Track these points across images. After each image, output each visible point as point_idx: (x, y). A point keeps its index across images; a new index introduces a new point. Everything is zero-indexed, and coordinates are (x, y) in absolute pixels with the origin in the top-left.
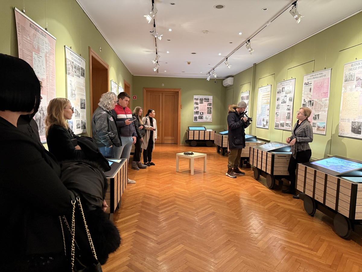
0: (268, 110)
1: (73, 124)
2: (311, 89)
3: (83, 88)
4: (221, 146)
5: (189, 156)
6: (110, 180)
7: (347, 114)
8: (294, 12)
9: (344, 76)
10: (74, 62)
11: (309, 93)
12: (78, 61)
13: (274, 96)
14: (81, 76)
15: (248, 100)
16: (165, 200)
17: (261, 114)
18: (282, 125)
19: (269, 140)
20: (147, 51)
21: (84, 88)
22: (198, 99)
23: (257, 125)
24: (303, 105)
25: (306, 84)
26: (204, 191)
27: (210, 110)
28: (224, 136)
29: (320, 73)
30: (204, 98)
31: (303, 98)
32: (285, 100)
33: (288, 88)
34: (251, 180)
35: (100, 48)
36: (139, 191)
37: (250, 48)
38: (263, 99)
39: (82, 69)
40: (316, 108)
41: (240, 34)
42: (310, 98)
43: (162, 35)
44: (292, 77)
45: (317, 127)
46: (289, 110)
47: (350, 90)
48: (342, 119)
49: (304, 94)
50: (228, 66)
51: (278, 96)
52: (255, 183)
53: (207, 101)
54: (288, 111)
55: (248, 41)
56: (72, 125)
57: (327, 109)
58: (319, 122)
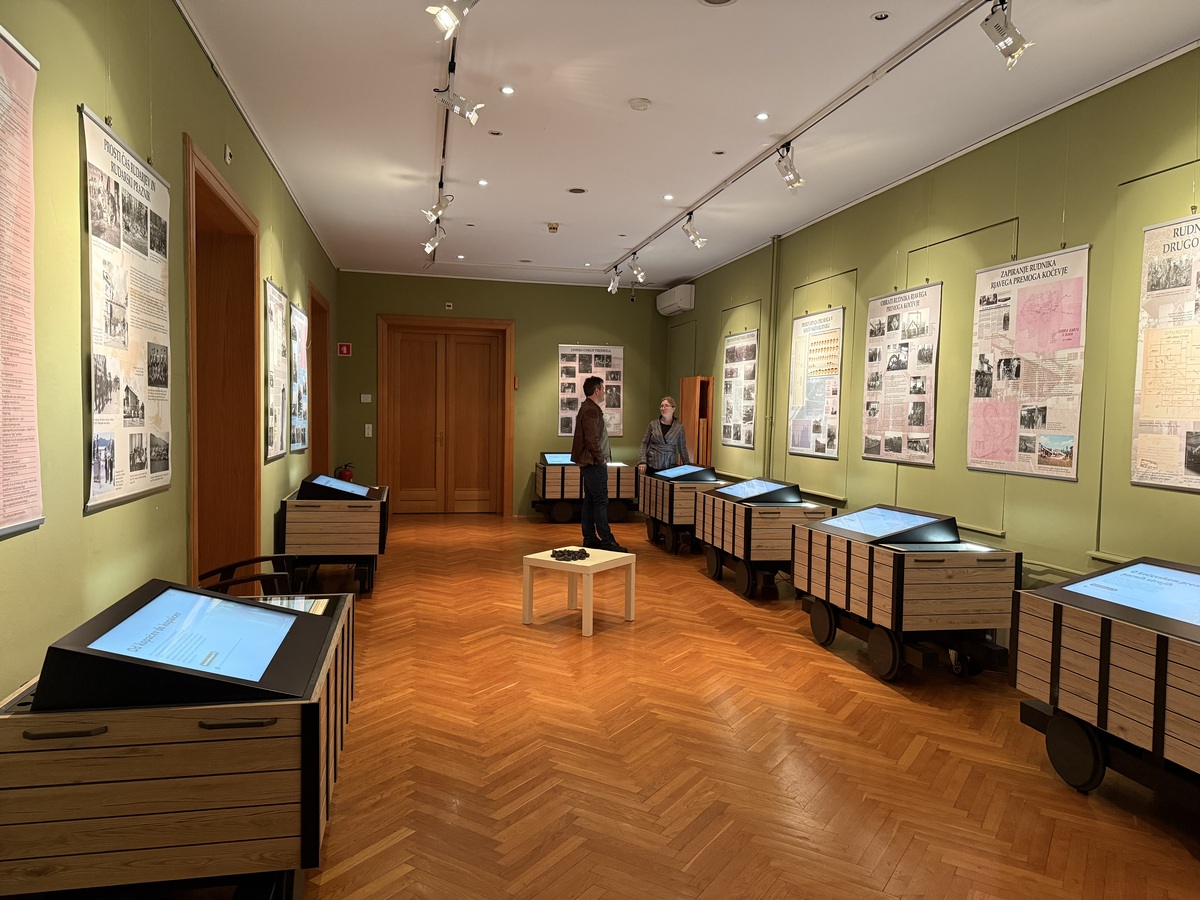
0: (835, 393)
1: (113, 453)
2: (1006, 319)
3: (160, 297)
4: (666, 520)
5: (572, 562)
6: (298, 714)
7: (1164, 403)
8: (1002, 25)
9: (1146, 269)
10: (122, 184)
11: (1003, 332)
12: (141, 183)
13: (858, 345)
14: (150, 250)
15: (755, 361)
16: (506, 755)
17: (809, 407)
18: (894, 445)
19: (841, 498)
20: (405, 177)
21: (163, 299)
22: (574, 355)
23: (791, 447)
24: (977, 373)
25: (985, 301)
26: (652, 706)
27: (614, 396)
28: (677, 485)
29: (1044, 261)
30: (593, 354)
31: (976, 352)
32: (902, 358)
33: (913, 317)
34: (802, 649)
35: (228, 151)
36: (393, 719)
37: (793, 170)
38: (812, 356)
39: (155, 218)
40: (1032, 387)
41: (763, 117)
42: (1006, 351)
43: (479, 106)
44: (927, 280)
45: (1037, 453)
46: (920, 392)
47: (1172, 319)
48: (1142, 424)
49: (979, 338)
50: (693, 242)
51: (871, 345)
52: (821, 658)
53: (605, 362)
54: (917, 398)
55: (783, 146)
56: (109, 454)
57: (1078, 388)
58: (1045, 436)
